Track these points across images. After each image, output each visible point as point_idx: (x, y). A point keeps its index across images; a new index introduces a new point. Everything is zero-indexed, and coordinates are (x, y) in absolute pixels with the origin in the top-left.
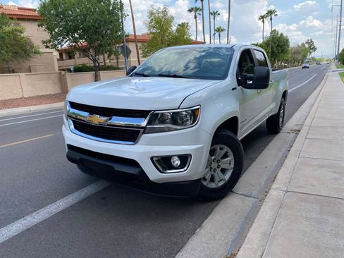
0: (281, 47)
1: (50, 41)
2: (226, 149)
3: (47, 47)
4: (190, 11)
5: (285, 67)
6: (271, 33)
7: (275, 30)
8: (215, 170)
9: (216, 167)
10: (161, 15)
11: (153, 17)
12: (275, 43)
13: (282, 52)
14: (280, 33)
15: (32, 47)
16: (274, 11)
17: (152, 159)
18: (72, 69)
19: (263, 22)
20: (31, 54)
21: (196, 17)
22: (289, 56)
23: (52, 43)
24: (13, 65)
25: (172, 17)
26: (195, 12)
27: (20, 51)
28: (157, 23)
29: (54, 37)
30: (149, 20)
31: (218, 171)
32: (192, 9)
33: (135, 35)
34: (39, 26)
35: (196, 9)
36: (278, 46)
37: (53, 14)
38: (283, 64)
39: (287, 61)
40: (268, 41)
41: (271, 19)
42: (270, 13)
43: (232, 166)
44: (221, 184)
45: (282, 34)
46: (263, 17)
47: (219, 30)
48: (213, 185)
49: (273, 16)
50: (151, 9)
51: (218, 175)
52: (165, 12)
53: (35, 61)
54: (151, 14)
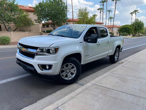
0: (140, 27)
1: (37, 20)
2: (73, 65)
3: (36, 22)
4: (98, 9)
5: (141, 36)
6: (135, 20)
7: (137, 19)
8: (68, 73)
9: (68, 72)
10: (84, 11)
11: (80, 12)
12: (137, 25)
13: (140, 29)
14: (139, 20)
15: (32, 22)
16: (137, 11)
17: (38, 65)
18: (46, 31)
19: (132, 15)
20: (31, 25)
21: (100, 12)
22: (144, 31)
23: (38, 21)
24: (24, 29)
25: (88, 12)
26: (101, 10)
27: (27, 23)
28: (82, 14)
29: (39, 18)
30: (78, 13)
31: (70, 73)
32: (99, 9)
33: (73, 19)
34: (34, 14)
35: (101, 9)
36: (138, 26)
37: (40, 10)
38: (141, 34)
39: (143, 33)
40: (134, 24)
41: (136, 14)
42: (135, 11)
43: (76, 72)
44: (70, 78)
45: (140, 21)
46: (132, 13)
47: (111, 18)
48: (66, 79)
49: (137, 13)
50: (80, 8)
51: (69, 75)
52: (85, 10)
53: (32, 27)
54: (80, 10)
